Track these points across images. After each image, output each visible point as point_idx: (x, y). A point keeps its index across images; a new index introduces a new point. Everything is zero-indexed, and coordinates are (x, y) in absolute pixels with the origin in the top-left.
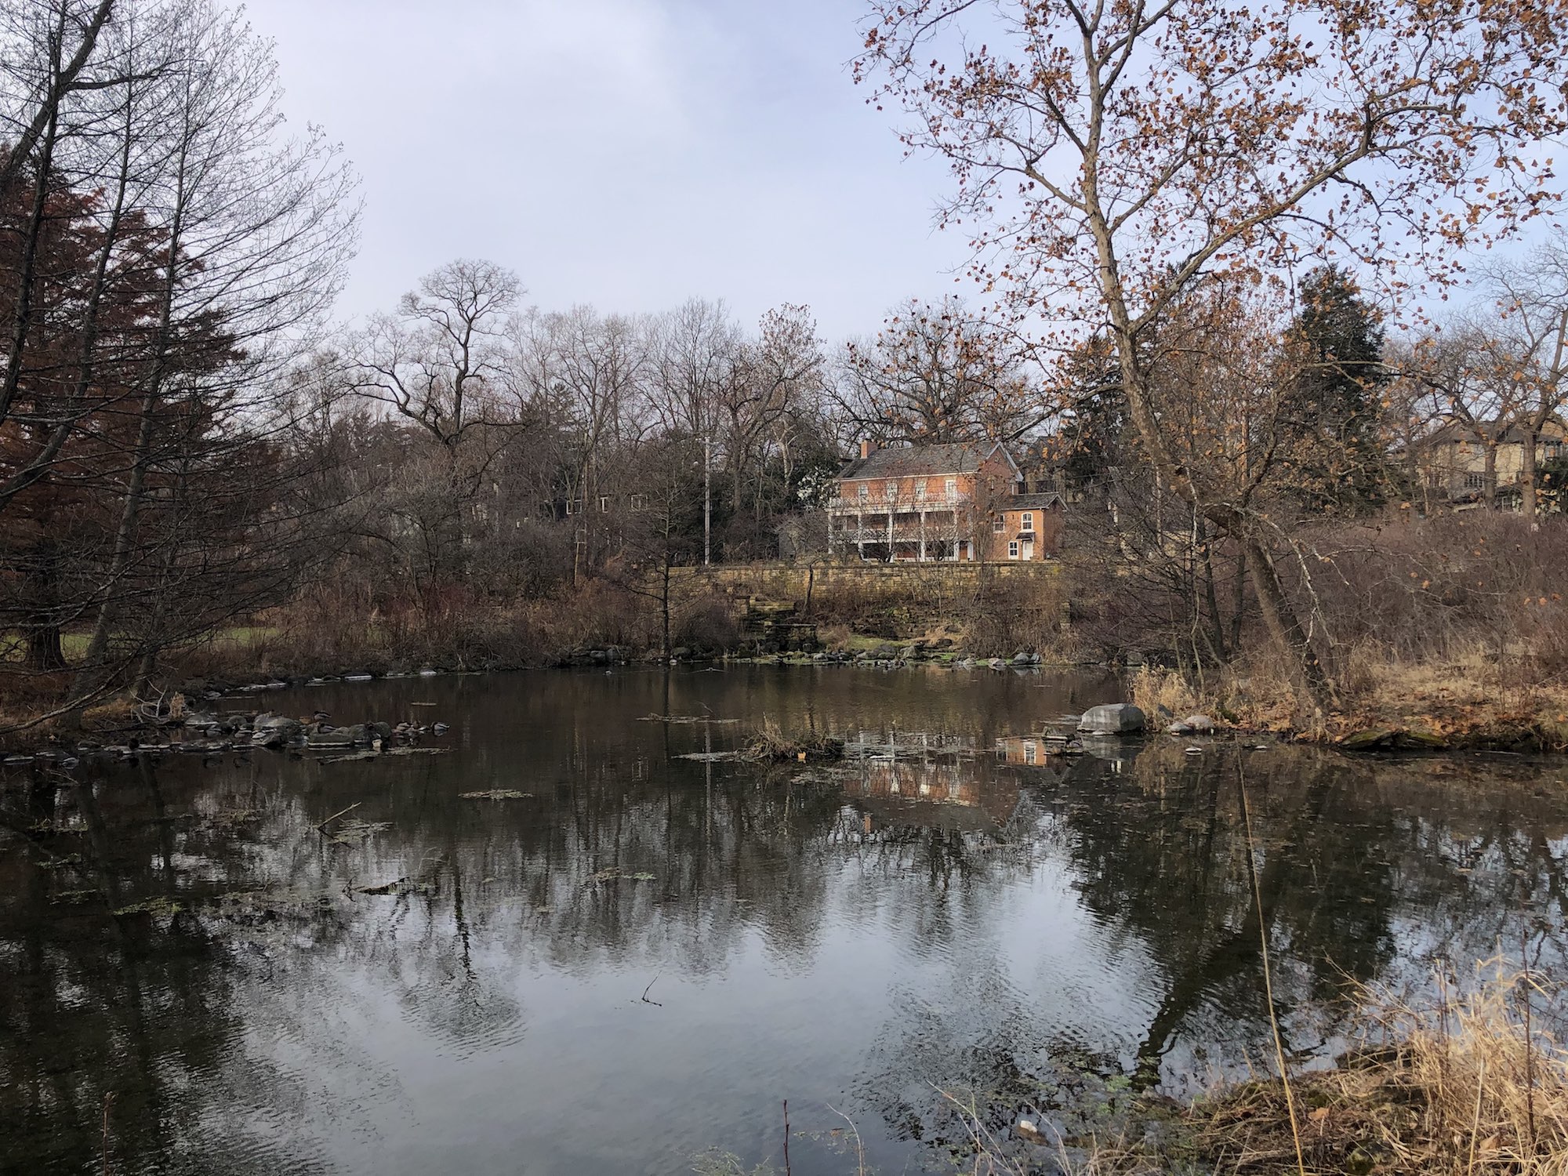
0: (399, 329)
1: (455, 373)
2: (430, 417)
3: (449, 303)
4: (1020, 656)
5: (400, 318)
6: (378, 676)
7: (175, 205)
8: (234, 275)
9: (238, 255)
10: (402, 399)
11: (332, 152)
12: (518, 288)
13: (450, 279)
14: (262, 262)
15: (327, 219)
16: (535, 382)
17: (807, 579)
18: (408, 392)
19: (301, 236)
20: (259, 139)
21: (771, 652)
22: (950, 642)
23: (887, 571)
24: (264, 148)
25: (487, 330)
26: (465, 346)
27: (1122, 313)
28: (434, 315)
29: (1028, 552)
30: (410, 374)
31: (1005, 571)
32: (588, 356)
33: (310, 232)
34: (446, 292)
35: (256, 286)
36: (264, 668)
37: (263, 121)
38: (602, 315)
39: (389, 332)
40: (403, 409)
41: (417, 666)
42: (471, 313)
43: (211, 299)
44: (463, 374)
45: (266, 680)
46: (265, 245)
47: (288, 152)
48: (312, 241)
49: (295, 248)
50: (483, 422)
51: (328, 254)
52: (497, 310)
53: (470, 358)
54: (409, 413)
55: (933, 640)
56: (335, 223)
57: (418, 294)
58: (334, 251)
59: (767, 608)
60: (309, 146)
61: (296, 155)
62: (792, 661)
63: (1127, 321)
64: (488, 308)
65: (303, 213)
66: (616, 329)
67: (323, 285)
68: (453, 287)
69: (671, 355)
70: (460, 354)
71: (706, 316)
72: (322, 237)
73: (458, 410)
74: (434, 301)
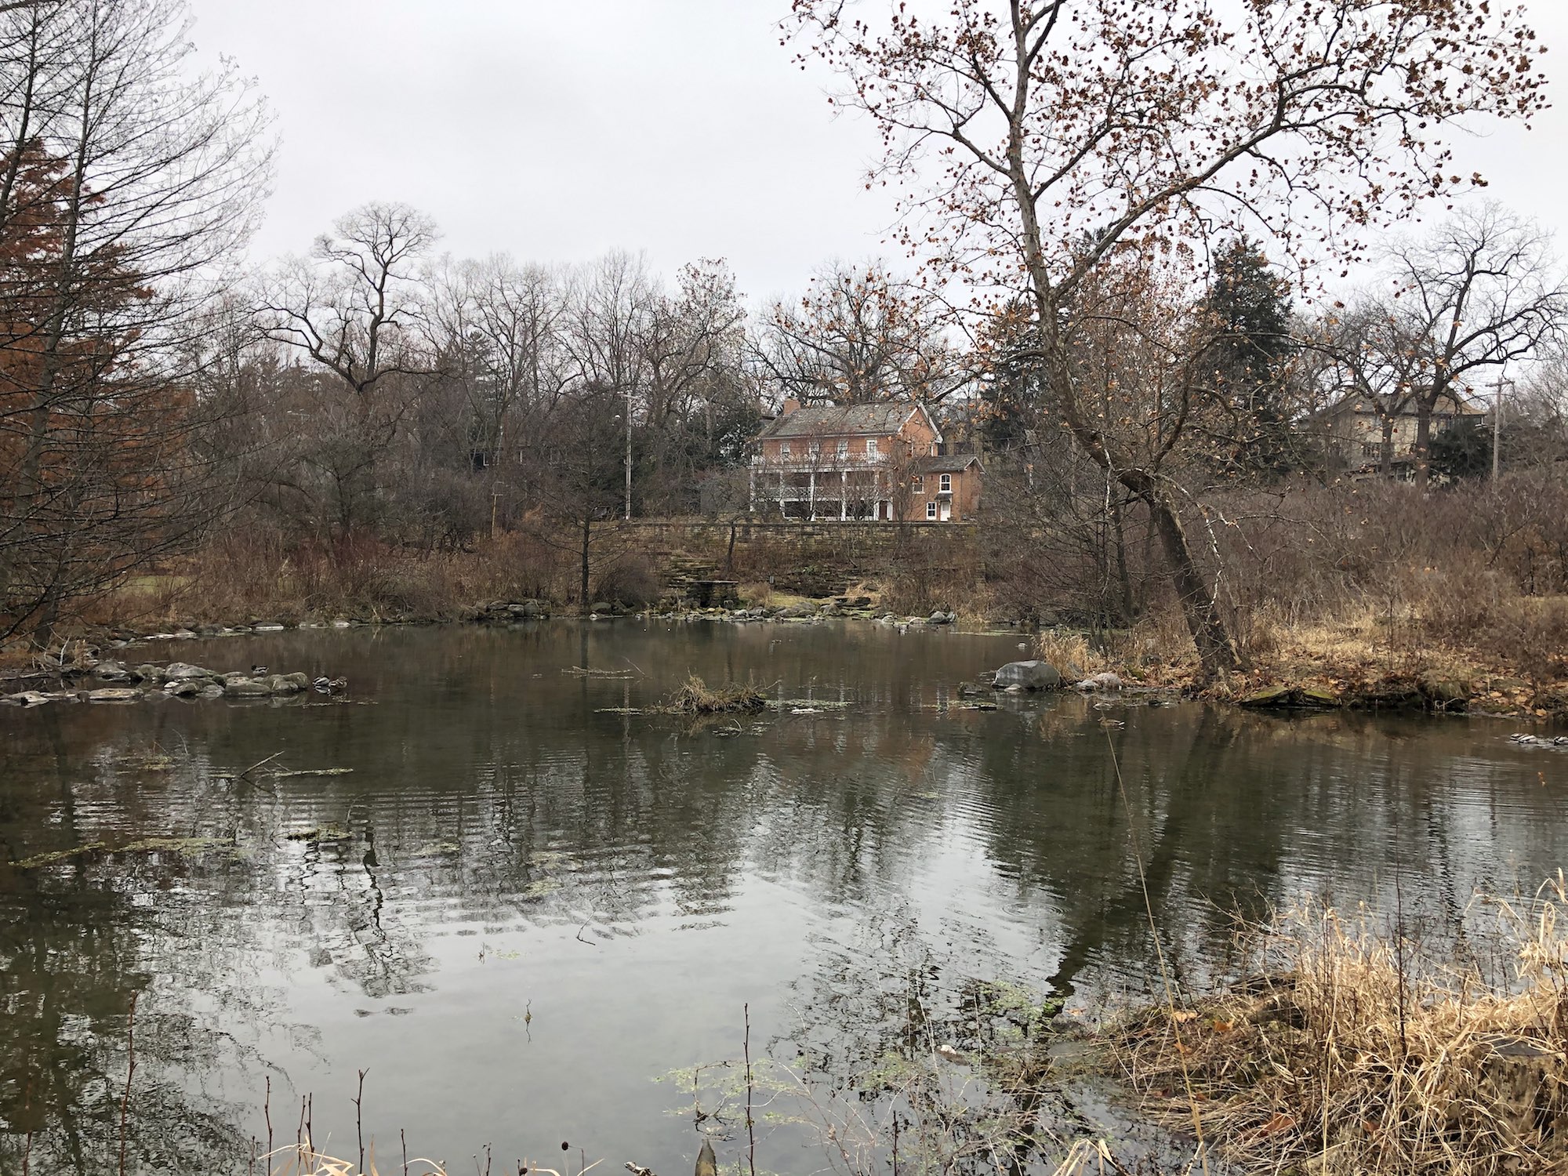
0: (311, 272)
1: (368, 320)
2: (344, 365)
3: (364, 246)
4: (937, 615)
5: (313, 261)
6: (290, 625)
7: (80, 135)
8: (143, 211)
9: (149, 190)
10: (315, 344)
11: (246, 85)
12: (434, 233)
13: (365, 221)
14: (173, 198)
15: (242, 156)
16: (451, 330)
17: (729, 537)
18: (323, 336)
19: (215, 173)
20: (169, 69)
21: (692, 608)
22: (868, 600)
23: (809, 529)
24: (176, 79)
25: (402, 275)
26: (380, 291)
27: (1042, 280)
28: (348, 259)
29: (945, 515)
30: (324, 319)
31: (923, 532)
32: (507, 305)
33: (223, 168)
34: (360, 234)
35: (167, 222)
36: (171, 618)
37: (173, 51)
38: (520, 263)
39: (301, 274)
40: (315, 354)
41: (330, 618)
42: (386, 257)
43: (119, 235)
44: (377, 321)
45: (174, 629)
46: (176, 181)
47: (201, 83)
48: (226, 178)
49: (208, 185)
50: (398, 369)
51: (243, 192)
52: (413, 254)
53: (386, 303)
54: (321, 359)
55: (852, 595)
56: (251, 160)
57: (331, 235)
58: (249, 189)
59: (688, 565)
60: (221, 78)
61: (208, 87)
62: (711, 617)
63: (1048, 288)
64: (403, 253)
65: (216, 149)
66: (534, 279)
67: (239, 224)
68: (368, 230)
69: (591, 306)
70: (375, 299)
71: (628, 267)
72: (237, 174)
73: (372, 356)
74: (348, 244)
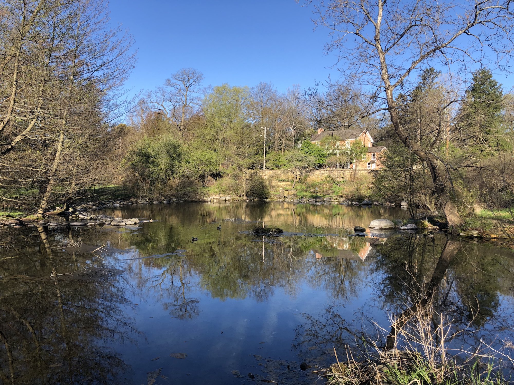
0: (165, 90)
1: (182, 105)
3: (181, 82)
4: (365, 202)
5: (165, 87)
10: (165, 113)
12: (202, 77)
13: (181, 74)
18: (169, 112)
25: (193, 91)
26: (185, 96)
28: (176, 86)
29: (374, 167)
30: (168, 105)
34: (180, 78)
39: (162, 91)
42: (187, 85)
44: (185, 106)
52: (196, 84)
53: (187, 100)
57: (171, 79)
59: (281, 184)
64: (193, 84)
68: (182, 77)
70: (184, 99)
71: (266, 86)
74: (176, 81)
